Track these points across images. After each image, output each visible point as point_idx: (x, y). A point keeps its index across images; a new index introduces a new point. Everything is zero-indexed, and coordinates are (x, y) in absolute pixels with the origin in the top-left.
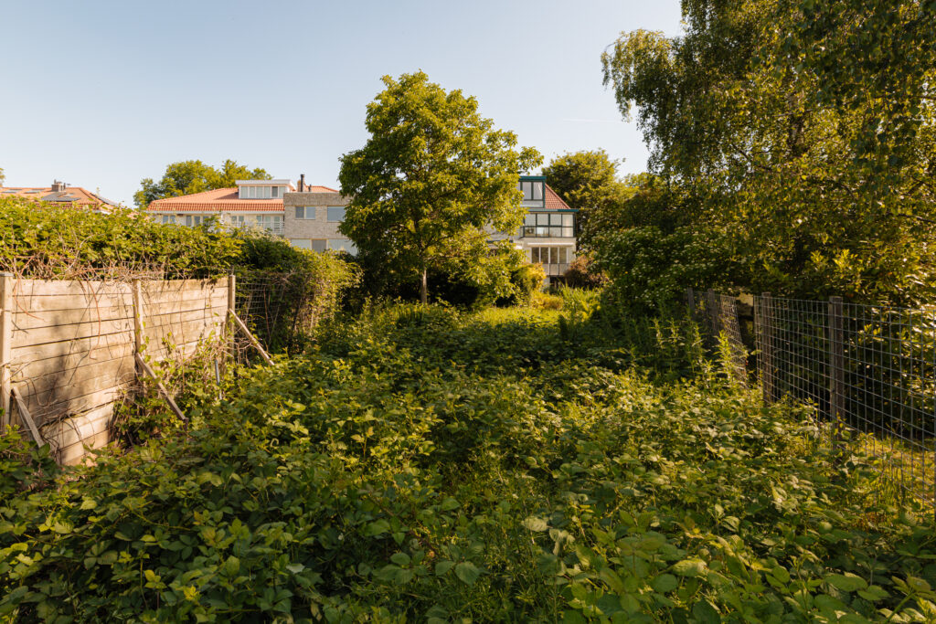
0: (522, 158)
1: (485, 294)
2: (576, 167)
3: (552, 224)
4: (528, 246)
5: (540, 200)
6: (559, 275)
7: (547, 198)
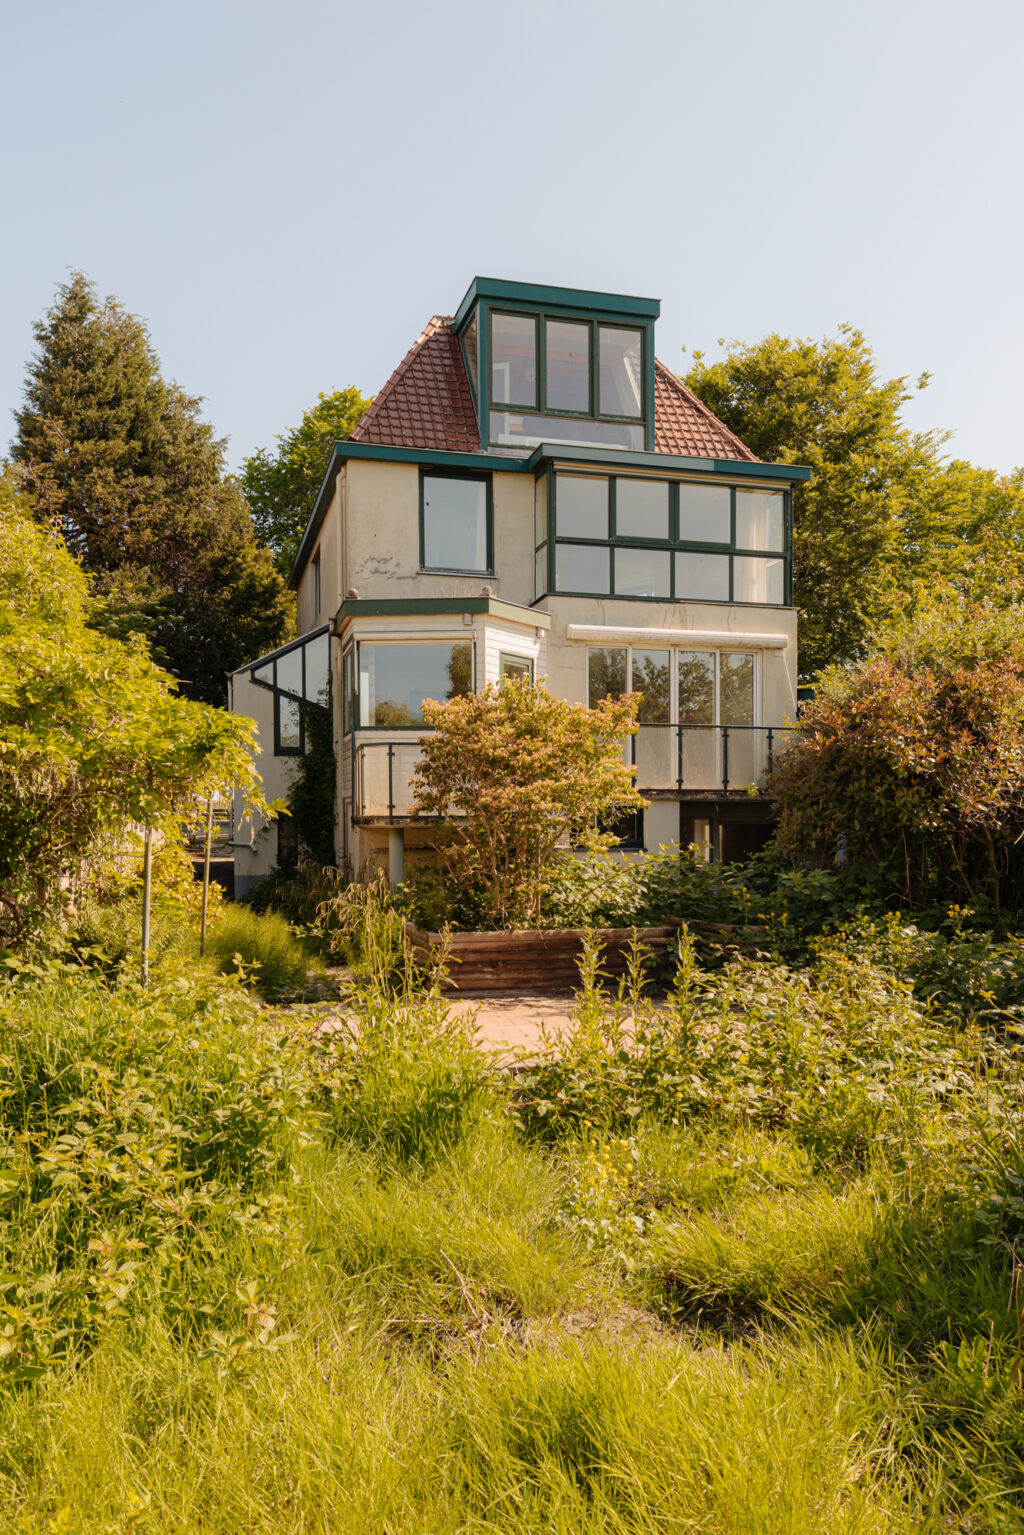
3: (684, 536)
4: (570, 643)
5: (630, 421)
6: (726, 790)
7: (663, 417)
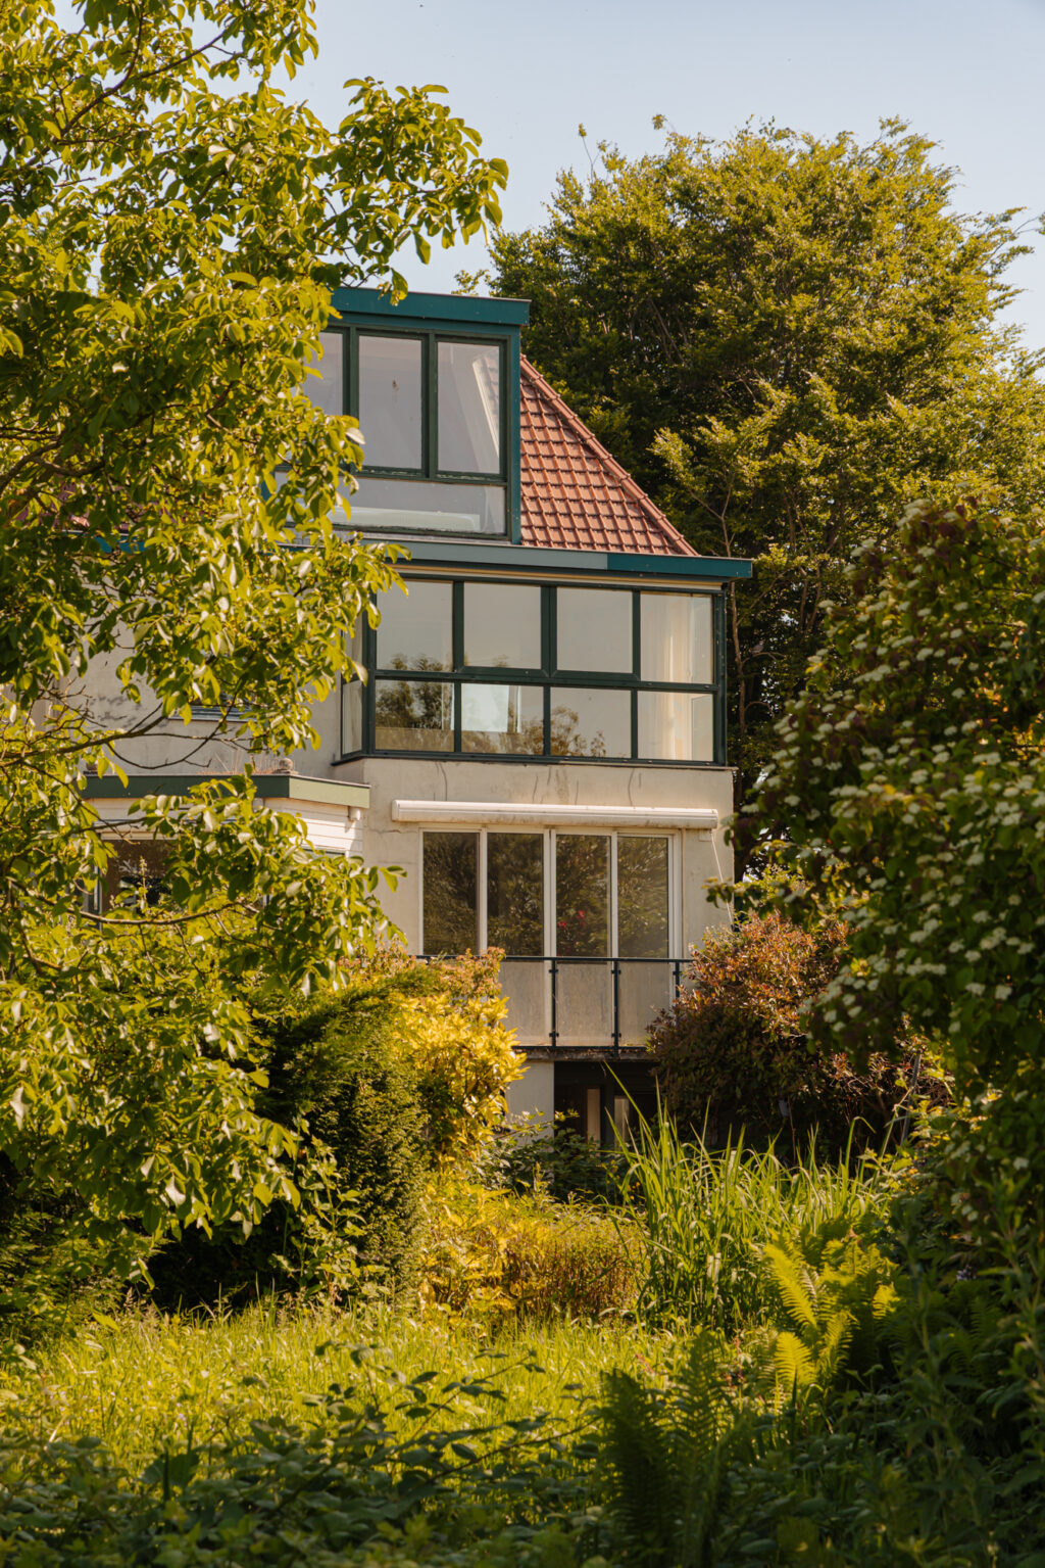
0: (350, 164)
1: (66, 1206)
2: (735, 246)
3: (564, 664)
4: (397, 827)
5: (485, 480)
6: (616, 1046)
7: (534, 463)
